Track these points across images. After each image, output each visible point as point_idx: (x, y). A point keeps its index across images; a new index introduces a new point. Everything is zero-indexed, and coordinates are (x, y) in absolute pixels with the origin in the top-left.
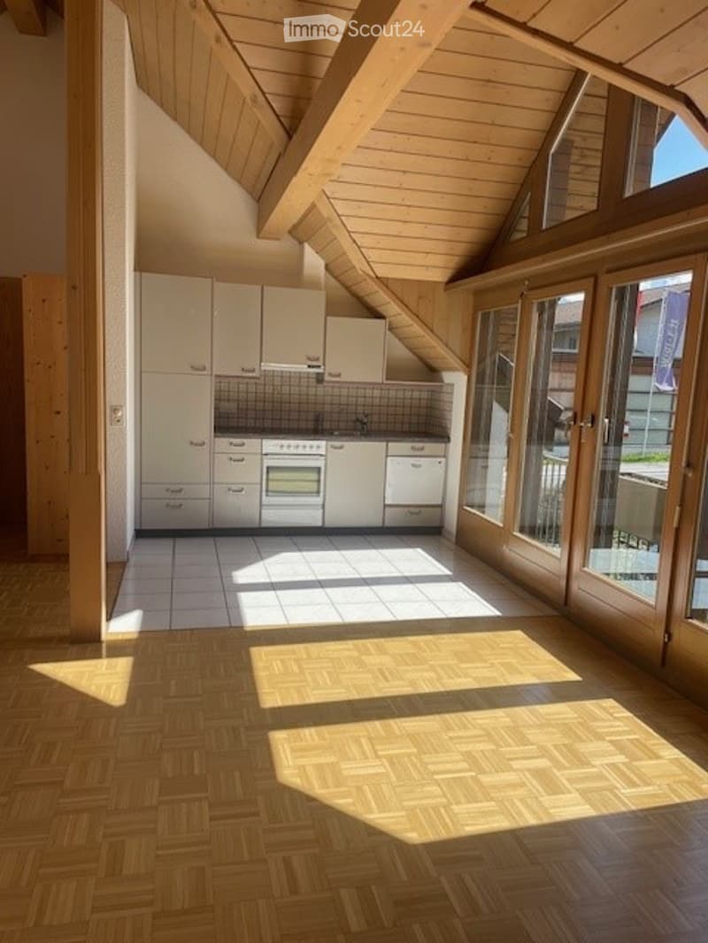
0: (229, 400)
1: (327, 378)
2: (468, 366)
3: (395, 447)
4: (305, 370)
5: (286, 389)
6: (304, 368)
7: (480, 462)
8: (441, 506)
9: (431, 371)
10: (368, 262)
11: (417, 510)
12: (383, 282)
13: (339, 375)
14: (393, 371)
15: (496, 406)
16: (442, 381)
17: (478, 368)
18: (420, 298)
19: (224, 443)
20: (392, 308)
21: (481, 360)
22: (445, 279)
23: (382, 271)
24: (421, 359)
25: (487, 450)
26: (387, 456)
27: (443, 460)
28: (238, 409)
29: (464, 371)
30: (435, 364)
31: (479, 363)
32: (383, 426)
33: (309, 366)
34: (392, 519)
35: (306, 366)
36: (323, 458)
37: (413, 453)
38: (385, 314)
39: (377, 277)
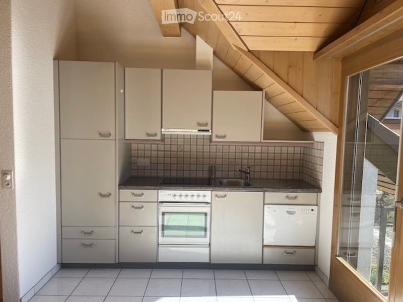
0: (144, 157)
1: (214, 139)
2: (338, 126)
3: (271, 196)
4: (196, 134)
5: (187, 148)
6: (194, 132)
7: (352, 210)
8: (314, 247)
9: (302, 131)
10: (239, 36)
11: (291, 250)
12: (255, 55)
13: (224, 137)
14: (270, 132)
15: (366, 163)
16: (313, 139)
17: (347, 128)
18: (290, 67)
19: (127, 193)
20: (267, 80)
21: (351, 120)
22: (314, 50)
23: (253, 45)
24: (294, 122)
25: (359, 199)
26: (264, 204)
27: (315, 208)
28: (151, 163)
29: (335, 132)
30: (306, 125)
31: (348, 123)
32: (264, 175)
33: (199, 131)
34: (270, 256)
35: (197, 131)
36: (209, 205)
37: (287, 201)
38: (261, 86)
39: (249, 51)
